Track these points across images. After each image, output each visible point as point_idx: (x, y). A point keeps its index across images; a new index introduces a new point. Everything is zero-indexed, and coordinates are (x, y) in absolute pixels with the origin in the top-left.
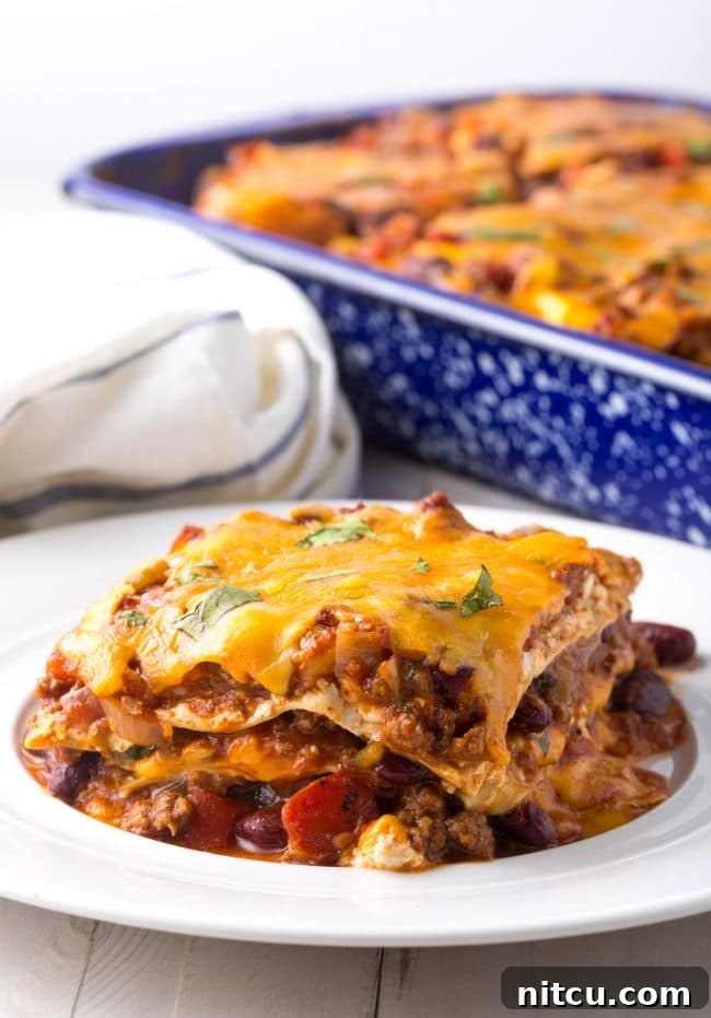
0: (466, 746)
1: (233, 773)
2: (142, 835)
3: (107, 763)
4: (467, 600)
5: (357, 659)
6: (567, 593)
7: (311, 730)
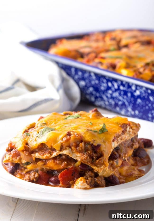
0: (99, 162)
1: (48, 168)
2: (28, 181)
3: (21, 166)
4: (100, 131)
5: (75, 142)
6: (123, 130)
7: (65, 158)
